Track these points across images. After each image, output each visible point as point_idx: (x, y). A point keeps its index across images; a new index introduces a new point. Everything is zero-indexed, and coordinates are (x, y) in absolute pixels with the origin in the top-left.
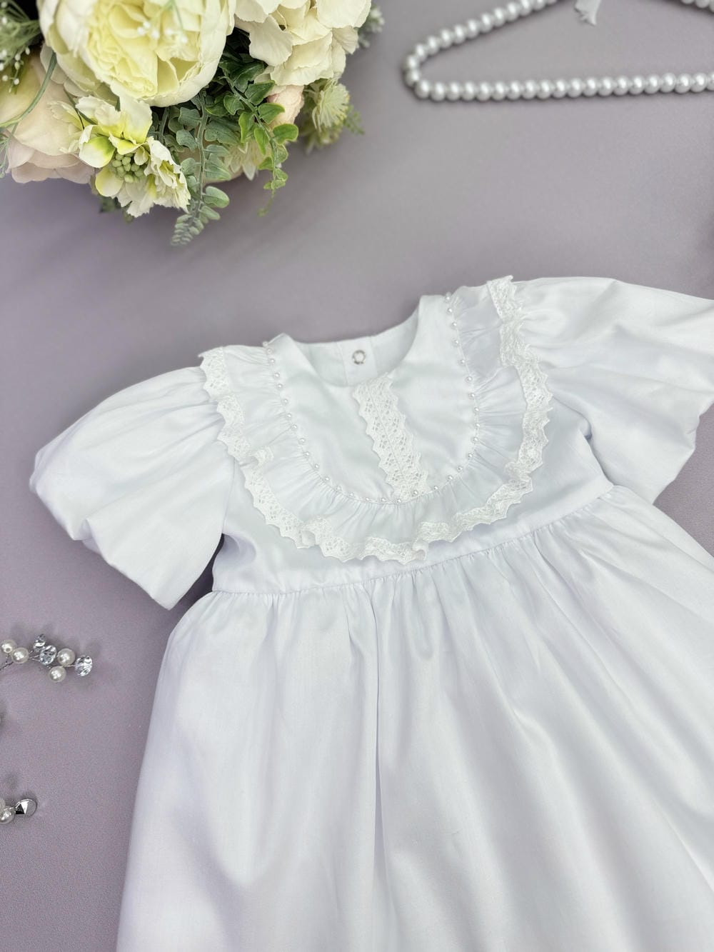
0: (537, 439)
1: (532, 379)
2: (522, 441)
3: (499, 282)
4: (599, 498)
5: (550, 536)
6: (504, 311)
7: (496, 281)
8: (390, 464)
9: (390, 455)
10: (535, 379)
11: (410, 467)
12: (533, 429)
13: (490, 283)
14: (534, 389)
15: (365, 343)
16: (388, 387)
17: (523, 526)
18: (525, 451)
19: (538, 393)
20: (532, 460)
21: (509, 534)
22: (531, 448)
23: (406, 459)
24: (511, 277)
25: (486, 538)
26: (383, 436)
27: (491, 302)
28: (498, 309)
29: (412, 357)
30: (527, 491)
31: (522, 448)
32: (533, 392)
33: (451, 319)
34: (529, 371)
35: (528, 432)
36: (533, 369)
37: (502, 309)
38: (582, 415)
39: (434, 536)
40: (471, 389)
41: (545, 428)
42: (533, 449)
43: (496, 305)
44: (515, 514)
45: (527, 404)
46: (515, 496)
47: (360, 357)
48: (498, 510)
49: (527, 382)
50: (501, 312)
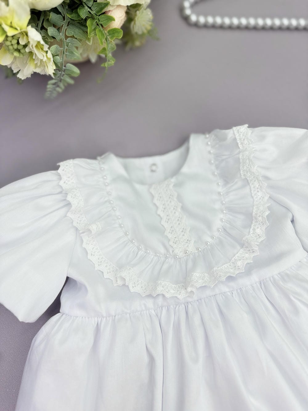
0: (262, 222)
1: (257, 186)
2: (252, 223)
3: (240, 128)
4: (300, 262)
5: (271, 284)
6: (243, 145)
7: (238, 127)
8: (171, 233)
9: (172, 227)
10: (259, 185)
11: (183, 235)
12: (259, 216)
13: (234, 128)
14: (258, 192)
15: (158, 160)
16: (171, 186)
17: (255, 278)
18: (254, 230)
19: (260, 194)
20: (259, 235)
21: (246, 282)
22: (258, 228)
23: (181, 230)
24: (247, 125)
25: (232, 284)
26: (168, 216)
27: (235, 139)
28: (239, 143)
29: (185, 169)
30: (255, 254)
31: (252, 228)
32: (257, 193)
33: (209, 148)
34: (255, 181)
35: (256, 218)
36: (258, 180)
37: (242, 144)
38: (288, 209)
39: (200, 283)
40: (220, 189)
41: (267, 216)
42: (259, 229)
43: (238, 141)
44: (249, 270)
45: (254, 200)
46: (249, 257)
47: (154, 168)
48: (238, 266)
49: (254, 187)
50: (241, 146)
